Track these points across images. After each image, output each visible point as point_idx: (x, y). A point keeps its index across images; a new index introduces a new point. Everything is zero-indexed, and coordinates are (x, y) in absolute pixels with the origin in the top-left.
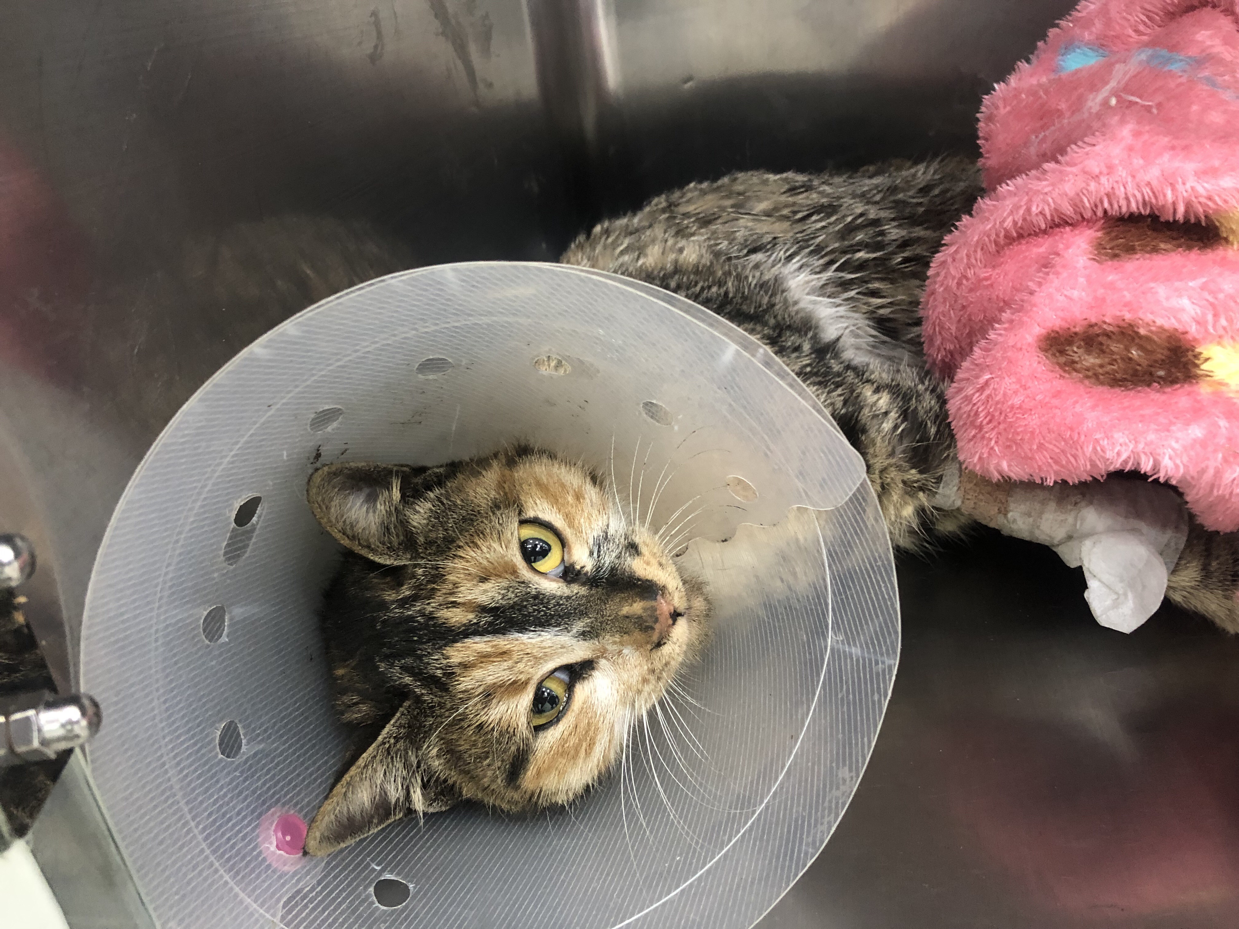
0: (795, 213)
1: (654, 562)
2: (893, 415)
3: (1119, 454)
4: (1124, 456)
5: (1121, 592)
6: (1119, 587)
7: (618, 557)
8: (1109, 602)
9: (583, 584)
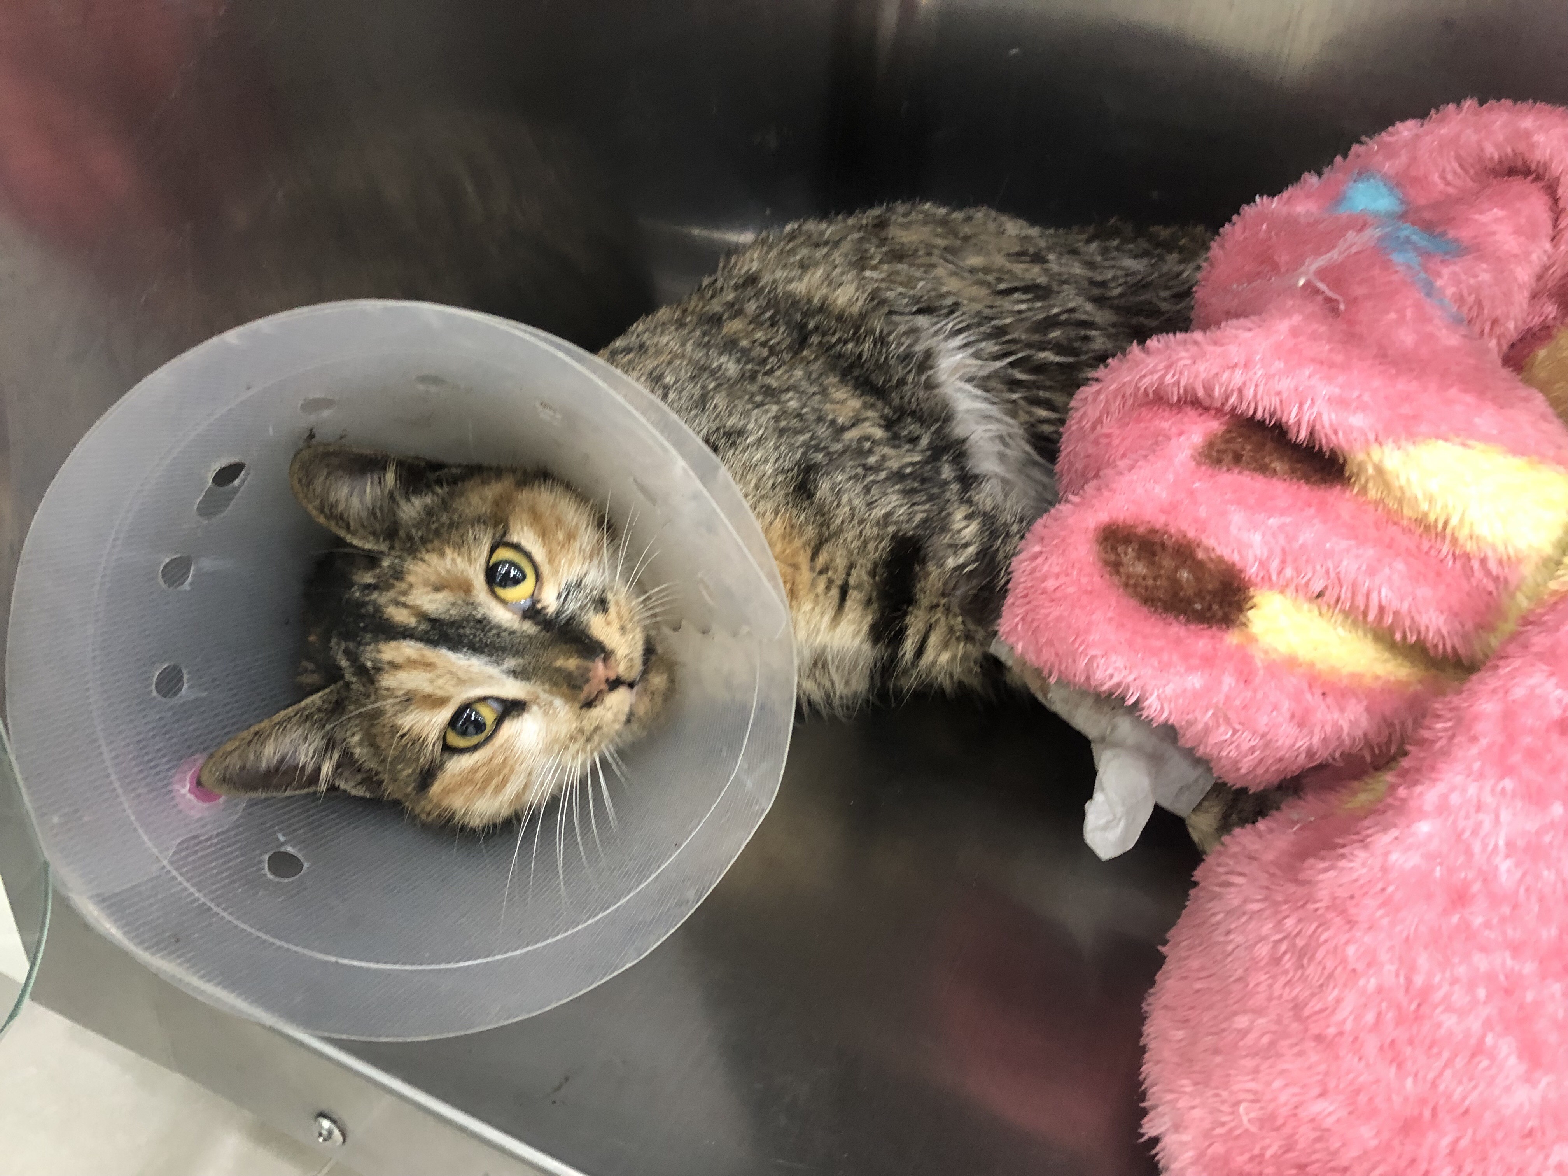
0: (1000, 280)
1: (616, 625)
2: (972, 550)
3: (1111, 676)
4: (1115, 680)
5: (1118, 816)
6: (1120, 810)
7: (582, 608)
8: (1102, 822)
9: (537, 624)
